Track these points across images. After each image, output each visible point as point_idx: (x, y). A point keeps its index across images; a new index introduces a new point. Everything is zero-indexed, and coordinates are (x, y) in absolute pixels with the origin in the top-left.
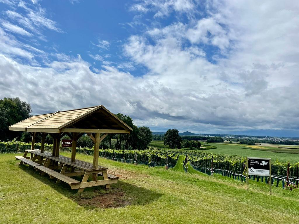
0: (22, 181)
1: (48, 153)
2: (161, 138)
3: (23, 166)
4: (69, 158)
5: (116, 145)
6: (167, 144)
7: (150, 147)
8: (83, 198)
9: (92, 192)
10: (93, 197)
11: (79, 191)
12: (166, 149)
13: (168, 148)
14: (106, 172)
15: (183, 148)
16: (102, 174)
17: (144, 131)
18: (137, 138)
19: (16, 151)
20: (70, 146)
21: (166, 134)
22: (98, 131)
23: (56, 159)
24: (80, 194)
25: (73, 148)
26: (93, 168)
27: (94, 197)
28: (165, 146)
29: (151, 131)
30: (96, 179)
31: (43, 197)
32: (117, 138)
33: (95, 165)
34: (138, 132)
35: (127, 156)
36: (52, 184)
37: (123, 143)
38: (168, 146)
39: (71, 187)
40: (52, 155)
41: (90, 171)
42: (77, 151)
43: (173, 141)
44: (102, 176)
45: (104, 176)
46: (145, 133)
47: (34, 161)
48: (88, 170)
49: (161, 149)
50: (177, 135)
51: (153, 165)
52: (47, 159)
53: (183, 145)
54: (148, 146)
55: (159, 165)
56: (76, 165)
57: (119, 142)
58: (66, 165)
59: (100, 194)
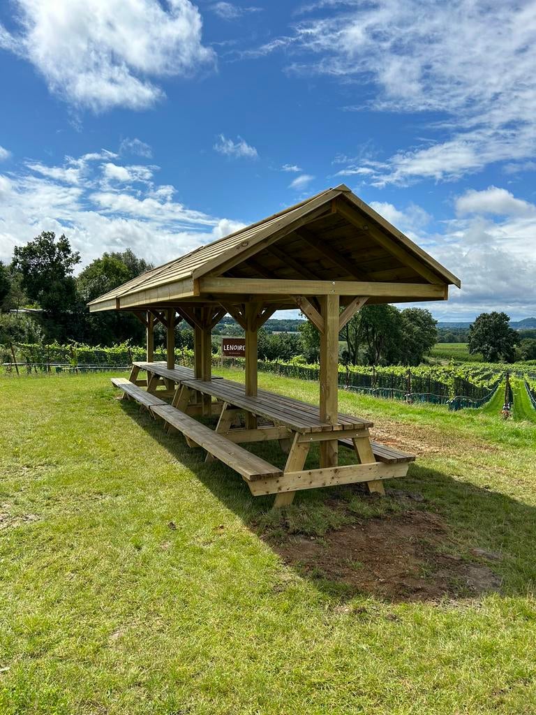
0: (114, 450)
1: (185, 371)
2: (458, 338)
3: (129, 404)
4: (240, 385)
5: (345, 354)
6: (479, 350)
7: (432, 360)
8: (295, 533)
9: (324, 508)
10: (331, 530)
11: (279, 503)
12: (474, 364)
13: (480, 361)
14: (366, 438)
15: (523, 360)
16: (351, 443)
17: (414, 320)
18: (397, 336)
19: (128, 367)
20: (242, 354)
21: (474, 326)
22: (331, 289)
23: (203, 389)
24: (284, 514)
25: (248, 360)
26: (320, 422)
27: (334, 531)
28: (470, 356)
29: (434, 318)
30: (334, 461)
31: (163, 518)
32: (347, 337)
33: (329, 413)
34: (399, 322)
35: (380, 379)
36: (195, 464)
37: (363, 350)
38: (480, 355)
39: (251, 486)
40: (192, 375)
41: (312, 433)
42: (260, 367)
43: (492, 344)
44: (353, 448)
45: (362, 449)
46: (419, 324)
47: (151, 391)
48: (304, 429)
49: (461, 364)
50: (506, 327)
51: (457, 405)
52: (181, 385)
53: (521, 352)
54: (426, 357)
55: (470, 403)
56: (261, 410)
57: (352, 348)
58: (231, 407)
59: (353, 519)
